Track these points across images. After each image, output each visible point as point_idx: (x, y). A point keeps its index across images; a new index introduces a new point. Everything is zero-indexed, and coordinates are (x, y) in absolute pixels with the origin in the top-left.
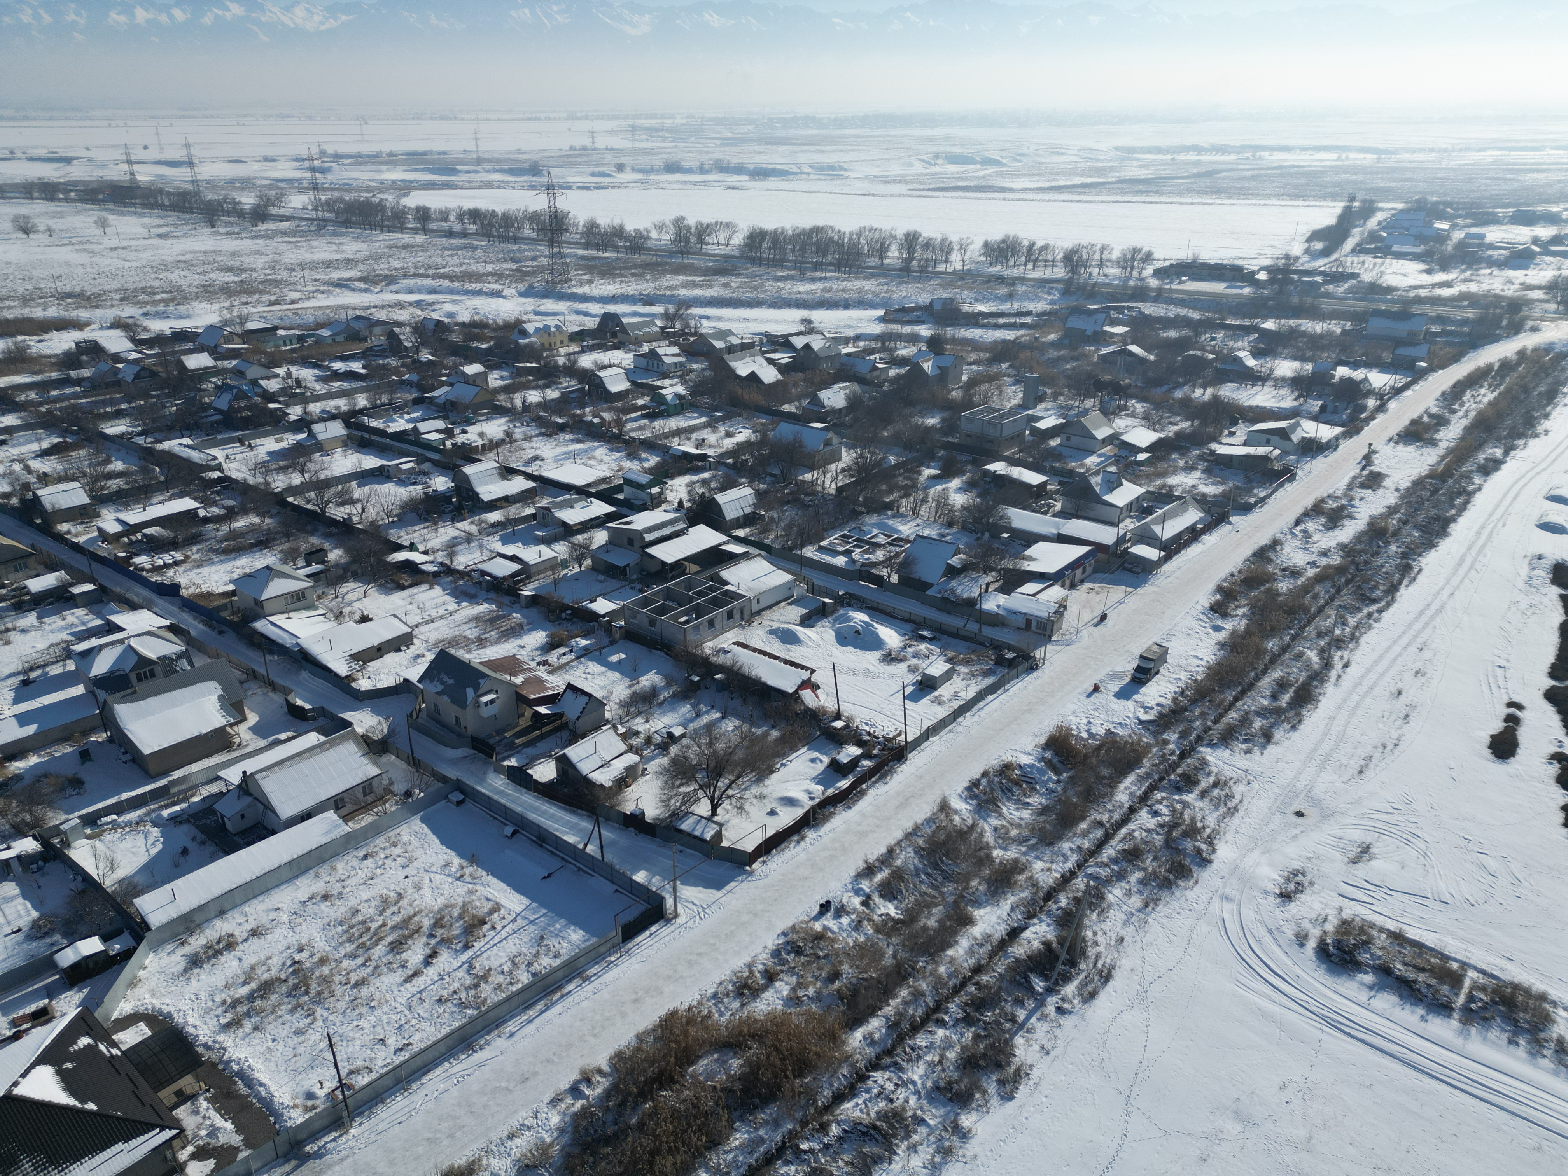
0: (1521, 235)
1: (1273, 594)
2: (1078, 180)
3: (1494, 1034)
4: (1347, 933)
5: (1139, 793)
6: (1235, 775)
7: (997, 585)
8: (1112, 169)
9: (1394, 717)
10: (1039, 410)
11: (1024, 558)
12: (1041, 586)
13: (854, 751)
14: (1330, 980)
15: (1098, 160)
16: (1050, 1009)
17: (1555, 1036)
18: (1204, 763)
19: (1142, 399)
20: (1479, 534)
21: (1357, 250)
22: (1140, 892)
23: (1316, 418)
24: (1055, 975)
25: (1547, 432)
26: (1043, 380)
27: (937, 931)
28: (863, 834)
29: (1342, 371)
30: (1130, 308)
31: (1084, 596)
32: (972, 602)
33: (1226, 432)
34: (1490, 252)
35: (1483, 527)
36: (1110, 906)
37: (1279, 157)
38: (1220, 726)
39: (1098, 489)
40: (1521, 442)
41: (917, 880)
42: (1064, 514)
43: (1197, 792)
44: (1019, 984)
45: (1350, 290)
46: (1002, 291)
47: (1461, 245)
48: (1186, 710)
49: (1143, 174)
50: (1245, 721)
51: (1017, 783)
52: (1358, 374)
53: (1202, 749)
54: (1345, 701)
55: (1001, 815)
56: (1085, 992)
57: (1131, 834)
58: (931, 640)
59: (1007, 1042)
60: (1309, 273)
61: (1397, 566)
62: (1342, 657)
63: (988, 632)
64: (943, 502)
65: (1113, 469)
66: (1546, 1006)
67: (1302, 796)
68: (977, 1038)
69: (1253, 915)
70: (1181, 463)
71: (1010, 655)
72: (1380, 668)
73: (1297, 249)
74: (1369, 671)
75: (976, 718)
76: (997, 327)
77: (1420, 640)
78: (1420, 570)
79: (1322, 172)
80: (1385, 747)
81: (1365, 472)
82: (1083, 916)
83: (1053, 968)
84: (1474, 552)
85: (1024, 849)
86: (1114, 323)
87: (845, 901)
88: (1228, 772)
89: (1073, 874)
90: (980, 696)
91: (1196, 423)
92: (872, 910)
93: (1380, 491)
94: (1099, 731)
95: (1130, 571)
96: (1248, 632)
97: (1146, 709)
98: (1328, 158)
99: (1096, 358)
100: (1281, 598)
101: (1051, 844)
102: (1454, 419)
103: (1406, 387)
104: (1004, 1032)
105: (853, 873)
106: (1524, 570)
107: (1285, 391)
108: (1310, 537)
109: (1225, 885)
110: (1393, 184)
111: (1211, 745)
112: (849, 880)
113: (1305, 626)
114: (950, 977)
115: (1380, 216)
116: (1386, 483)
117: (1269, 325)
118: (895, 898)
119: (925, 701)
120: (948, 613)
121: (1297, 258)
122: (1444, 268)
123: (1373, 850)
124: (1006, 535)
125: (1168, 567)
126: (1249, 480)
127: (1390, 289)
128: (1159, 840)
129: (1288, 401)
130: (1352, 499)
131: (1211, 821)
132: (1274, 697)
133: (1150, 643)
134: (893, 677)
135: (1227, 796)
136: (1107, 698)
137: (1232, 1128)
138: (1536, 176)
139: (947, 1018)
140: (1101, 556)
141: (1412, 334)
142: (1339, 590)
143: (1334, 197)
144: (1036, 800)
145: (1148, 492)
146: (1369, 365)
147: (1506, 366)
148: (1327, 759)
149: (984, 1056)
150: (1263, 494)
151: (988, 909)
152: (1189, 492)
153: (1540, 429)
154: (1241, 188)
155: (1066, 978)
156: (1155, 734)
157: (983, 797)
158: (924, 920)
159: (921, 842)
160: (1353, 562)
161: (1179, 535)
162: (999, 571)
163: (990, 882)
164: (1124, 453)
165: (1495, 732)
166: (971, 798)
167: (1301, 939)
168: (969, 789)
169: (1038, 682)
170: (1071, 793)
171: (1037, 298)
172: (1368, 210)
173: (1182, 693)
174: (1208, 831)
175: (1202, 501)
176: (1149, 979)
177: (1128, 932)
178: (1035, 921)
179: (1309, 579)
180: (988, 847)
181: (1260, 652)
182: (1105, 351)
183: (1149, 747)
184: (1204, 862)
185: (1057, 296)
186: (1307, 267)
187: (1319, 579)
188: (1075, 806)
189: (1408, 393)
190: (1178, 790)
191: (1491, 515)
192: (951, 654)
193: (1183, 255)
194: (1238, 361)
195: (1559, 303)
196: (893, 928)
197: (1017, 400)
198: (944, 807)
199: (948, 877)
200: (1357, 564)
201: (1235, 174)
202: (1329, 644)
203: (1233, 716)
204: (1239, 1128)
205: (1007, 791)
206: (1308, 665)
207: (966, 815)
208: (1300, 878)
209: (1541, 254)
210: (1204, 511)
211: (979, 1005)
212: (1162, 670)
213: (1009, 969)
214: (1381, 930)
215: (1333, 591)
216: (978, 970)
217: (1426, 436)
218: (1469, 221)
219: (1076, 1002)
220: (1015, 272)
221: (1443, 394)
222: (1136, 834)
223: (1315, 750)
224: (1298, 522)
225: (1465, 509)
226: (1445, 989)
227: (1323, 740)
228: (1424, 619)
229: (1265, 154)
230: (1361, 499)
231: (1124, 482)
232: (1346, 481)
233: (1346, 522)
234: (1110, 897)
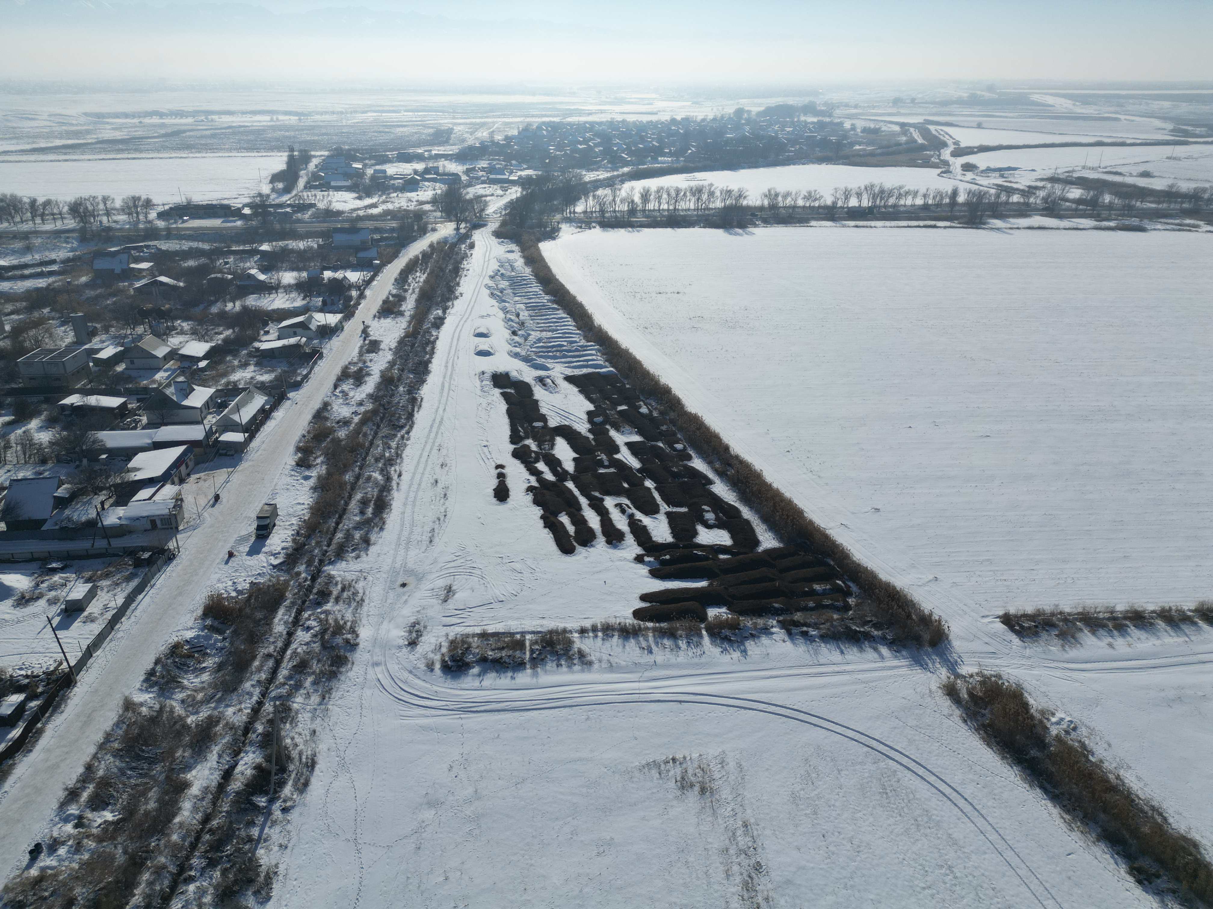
0: (407, 169)
1: (337, 441)
2: (58, 142)
3: (550, 665)
4: (455, 648)
5: (291, 620)
6: (354, 577)
7: (111, 501)
8: (88, 132)
9: (438, 498)
10: (95, 343)
11: (129, 471)
12: (154, 489)
13: (16, 698)
14: (455, 684)
15: (72, 125)
16: (277, 813)
17: (576, 650)
18: (330, 577)
19: (186, 319)
20: (446, 367)
21: (308, 186)
22: (316, 691)
23: (321, 310)
24: (272, 786)
25: (461, 294)
26: (89, 317)
27: (158, 810)
28: (55, 767)
29: (328, 274)
30: (148, 247)
31: (195, 486)
32: (92, 524)
33: (262, 332)
34: (392, 182)
35: (447, 362)
36: (297, 713)
37: (226, 120)
38: (333, 547)
39: (174, 398)
40: (450, 303)
41: (124, 779)
42: (152, 425)
43: (332, 600)
44: (246, 810)
45: (313, 216)
46: (18, 245)
47: (373, 178)
48: (305, 545)
49: (118, 135)
50: (348, 536)
51: (190, 656)
52: (339, 275)
53: (326, 568)
54: (406, 499)
55: (184, 688)
56: (300, 785)
57: (295, 652)
58: (62, 570)
59: (250, 860)
60: (281, 206)
61: (408, 400)
62: (395, 471)
63: (117, 543)
64: (27, 443)
65: (181, 379)
66: (567, 635)
67: (401, 572)
68: (224, 872)
69: (396, 667)
70: (236, 363)
71: (146, 555)
72: (420, 470)
73: (266, 189)
74: (414, 474)
75: (133, 619)
76: (24, 277)
77: (437, 444)
78: (422, 399)
79: (263, 130)
80: (439, 519)
81: (367, 342)
82: (279, 730)
83: (269, 783)
84: (447, 379)
85: (213, 705)
86: (138, 260)
87: (55, 834)
88: (349, 577)
89: (260, 703)
90: (130, 600)
91: (237, 330)
92: (89, 826)
93: (381, 353)
94: (243, 585)
95: (225, 455)
96: (329, 474)
97: (275, 555)
98: (264, 120)
99: (132, 292)
100: (343, 443)
101: (235, 689)
102: (408, 295)
103: (372, 279)
104: (246, 853)
105: (55, 805)
106: (478, 383)
107: (293, 295)
108: (347, 395)
109: (372, 656)
110: (316, 138)
111: (331, 563)
112: (53, 814)
113: (366, 457)
114: (184, 839)
115: (315, 162)
116: (382, 346)
117: (265, 247)
118: (108, 804)
119: (77, 624)
120: (72, 539)
121: (268, 196)
122: (369, 195)
123: (454, 588)
124: (104, 456)
125: (254, 444)
126: (291, 364)
127: (339, 213)
128: (316, 647)
129: (299, 303)
130: (365, 362)
131: (349, 616)
132: (362, 513)
133: (261, 505)
134: (34, 615)
135: (353, 594)
136: (242, 559)
137: (428, 814)
138: (402, 129)
139: (193, 873)
140: (197, 450)
141: (364, 242)
142: (378, 426)
143: (279, 149)
144: (210, 662)
145: (217, 391)
146: (344, 267)
147: (426, 256)
148: (408, 542)
149: (236, 882)
150: (305, 372)
151: (199, 767)
152: (250, 383)
153: (457, 293)
154: (206, 145)
155: (282, 784)
156: (288, 571)
157: (162, 681)
158: (143, 808)
159: (116, 745)
160: (380, 405)
161: (254, 417)
162: (109, 488)
163: (192, 745)
164: (186, 364)
165: (494, 487)
166: (151, 686)
167: (430, 667)
168: (146, 680)
169: (180, 567)
170: (237, 643)
171: (55, 248)
172: (306, 158)
173: (298, 533)
174: (349, 624)
175: (262, 387)
176: (342, 749)
177: (317, 724)
178: (242, 755)
179: (356, 424)
180: (181, 718)
181: (342, 485)
182: (138, 285)
183: (287, 582)
184: (352, 646)
185: (75, 244)
186: (277, 201)
187: (364, 422)
188: (244, 651)
189: (375, 283)
190: (319, 604)
191: (449, 354)
192: (87, 574)
193: (178, 199)
194: (251, 277)
195: (441, 212)
196: (115, 830)
197: (70, 338)
198: (129, 705)
199: (152, 761)
200: (384, 405)
201: (198, 134)
202: (384, 464)
203: (339, 536)
204: (433, 812)
205: (182, 667)
206: (376, 483)
207: (151, 703)
208: (417, 626)
209: (421, 181)
210: (266, 394)
211: (217, 846)
212: (277, 522)
213: (234, 803)
214: (474, 635)
215: (375, 428)
216: (207, 819)
217: (395, 310)
218: (373, 162)
219: (295, 797)
220: (26, 227)
221: (396, 280)
222: (299, 650)
223: (399, 538)
224: (336, 387)
225: (433, 353)
226: (518, 654)
227: (402, 530)
228: (434, 430)
229: (215, 117)
230: (371, 361)
231: (195, 387)
232: (357, 350)
233: (367, 379)
234: (295, 706)
